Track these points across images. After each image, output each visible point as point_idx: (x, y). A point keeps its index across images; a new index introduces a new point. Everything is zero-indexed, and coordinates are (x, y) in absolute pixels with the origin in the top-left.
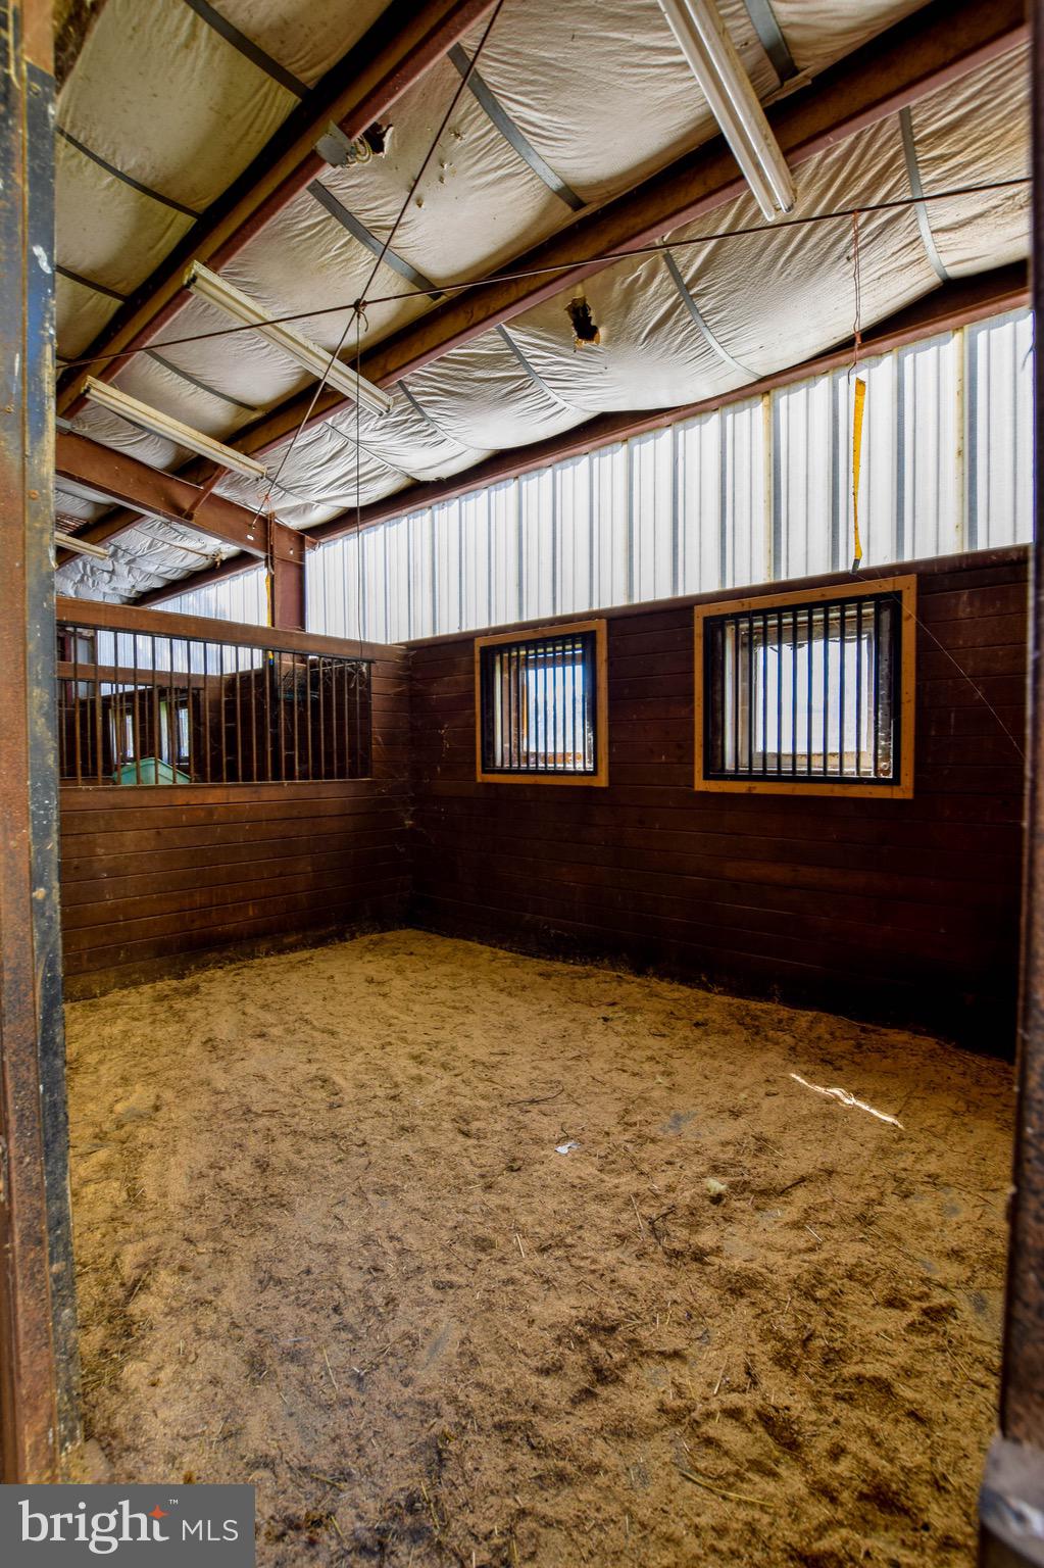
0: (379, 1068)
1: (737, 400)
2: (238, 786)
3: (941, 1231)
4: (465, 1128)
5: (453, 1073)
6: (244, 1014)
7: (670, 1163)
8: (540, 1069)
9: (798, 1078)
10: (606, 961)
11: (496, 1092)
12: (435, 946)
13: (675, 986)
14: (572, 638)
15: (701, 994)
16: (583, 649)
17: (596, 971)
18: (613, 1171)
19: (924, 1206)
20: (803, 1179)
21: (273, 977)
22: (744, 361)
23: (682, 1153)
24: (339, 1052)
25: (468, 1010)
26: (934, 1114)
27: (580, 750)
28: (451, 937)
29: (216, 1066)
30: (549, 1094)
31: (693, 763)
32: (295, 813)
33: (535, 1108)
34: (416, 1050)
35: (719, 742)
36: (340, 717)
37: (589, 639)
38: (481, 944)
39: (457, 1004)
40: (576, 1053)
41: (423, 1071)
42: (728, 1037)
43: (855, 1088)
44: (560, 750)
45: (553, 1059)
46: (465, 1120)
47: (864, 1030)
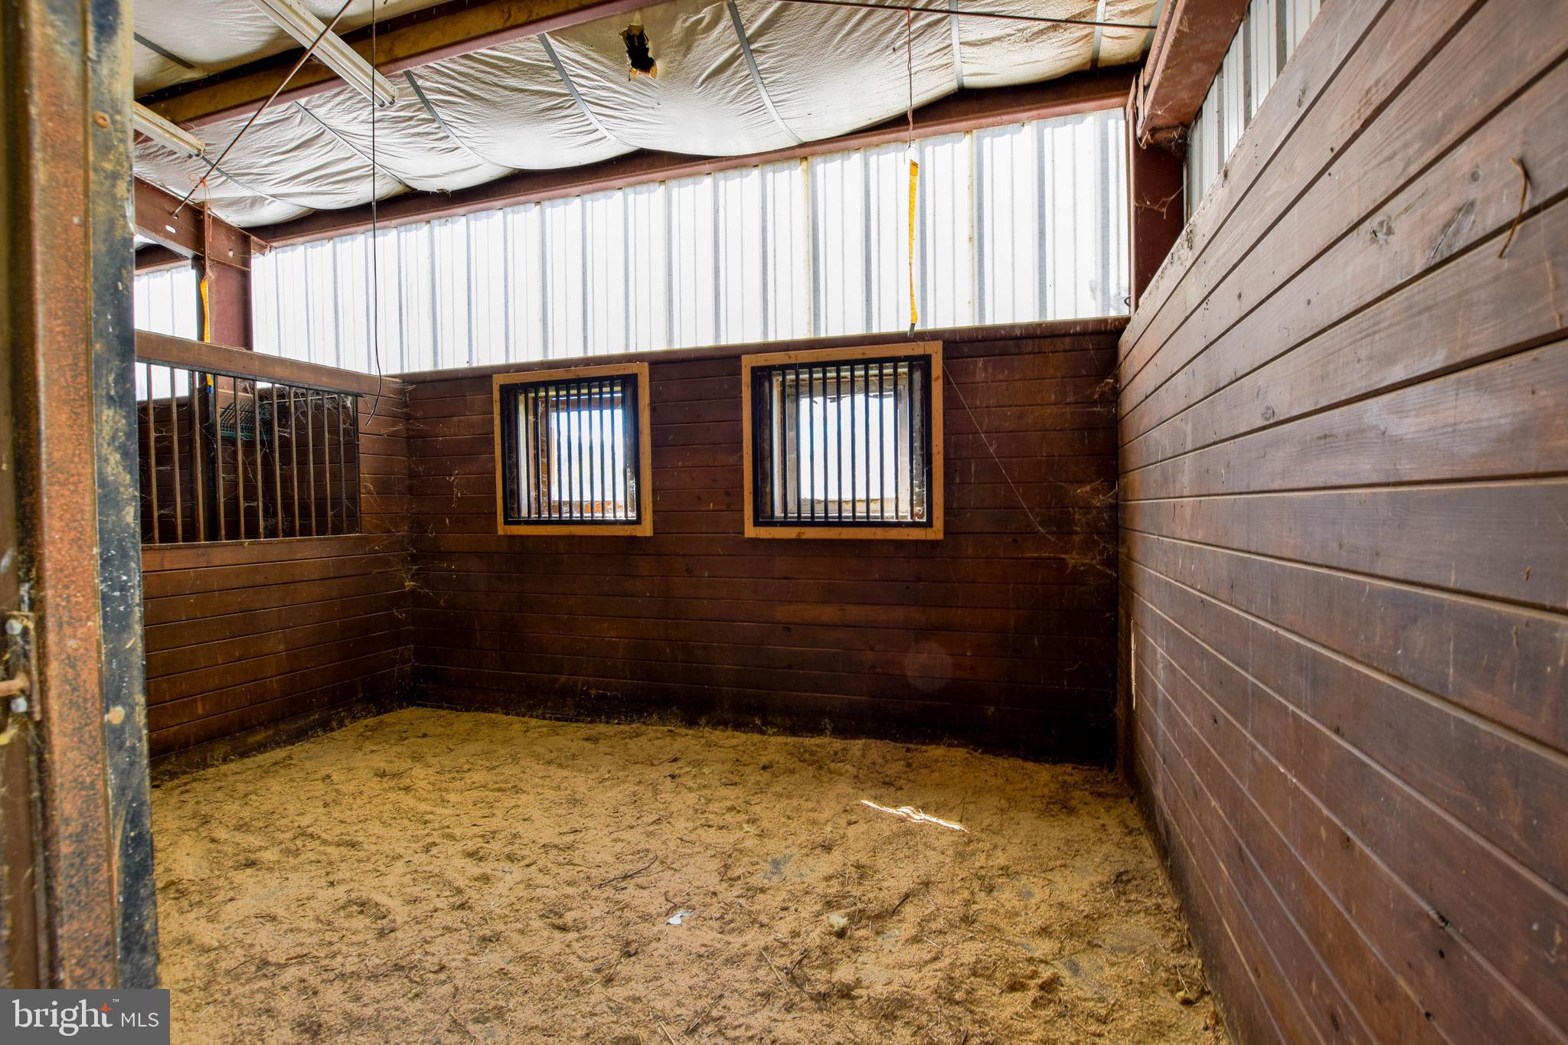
0: (430, 875)
1: (778, 160)
2: (179, 548)
3: (1026, 914)
4: (560, 922)
5: (523, 863)
6: (213, 841)
7: (784, 909)
8: (622, 841)
9: (871, 804)
10: (655, 717)
11: (582, 875)
12: (452, 724)
13: (729, 733)
14: (611, 380)
15: (756, 737)
16: (623, 391)
17: (644, 728)
18: (733, 930)
19: (1007, 896)
20: (907, 896)
21: (241, 788)
22: (792, 124)
23: (794, 897)
24: (370, 866)
25: (517, 790)
26: (987, 814)
27: (620, 498)
28: (467, 711)
29: (192, 916)
30: (640, 866)
31: (743, 510)
32: (260, 579)
33: (630, 884)
34: (471, 846)
35: (768, 490)
36: (319, 461)
37: (629, 382)
38: (507, 714)
39: (503, 786)
40: (654, 817)
41: (487, 868)
42: (797, 776)
43: (919, 803)
44: (598, 498)
45: (632, 827)
46: (556, 914)
47: (908, 750)
